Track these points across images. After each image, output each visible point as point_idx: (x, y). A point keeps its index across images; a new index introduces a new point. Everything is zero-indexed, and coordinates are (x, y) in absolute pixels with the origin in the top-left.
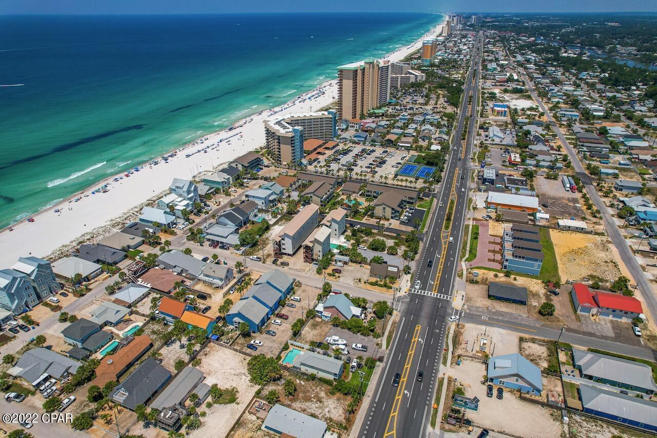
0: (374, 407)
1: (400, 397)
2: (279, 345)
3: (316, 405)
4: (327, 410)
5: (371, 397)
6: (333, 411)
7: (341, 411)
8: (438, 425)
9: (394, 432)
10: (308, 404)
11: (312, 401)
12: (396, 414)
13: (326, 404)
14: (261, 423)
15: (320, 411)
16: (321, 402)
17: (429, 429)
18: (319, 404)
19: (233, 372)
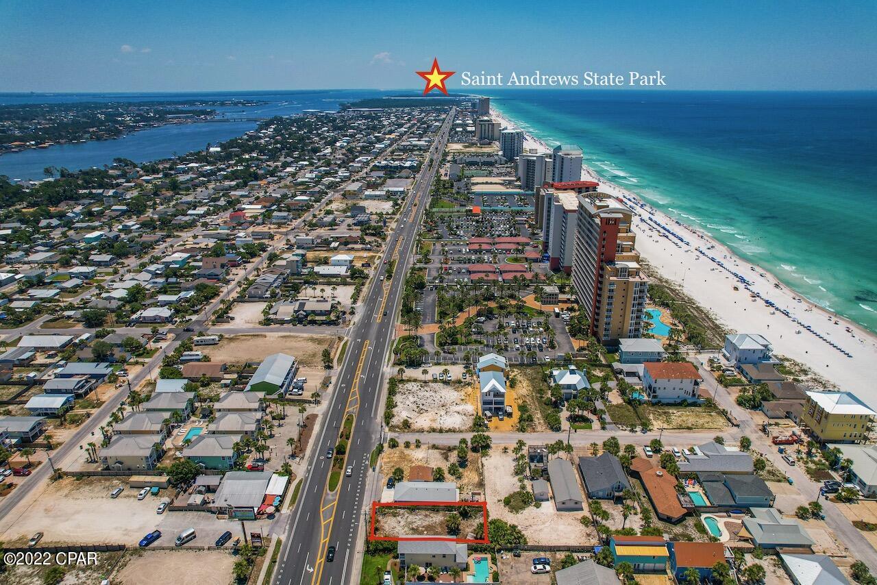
0: (349, 542)
1: (318, 562)
2: (510, 580)
3: (416, 525)
4: (402, 523)
5: (356, 552)
6: (396, 525)
7: (386, 527)
8: (273, 543)
9: (323, 524)
10: (426, 523)
11: (423, 527)
12: (322, 541)
13: (406, 529)
14: (462, 492)
15: (409, 520)
16: (413, 529)
17: (283, 538)
18: (414, 526)
19: (534, 527)
